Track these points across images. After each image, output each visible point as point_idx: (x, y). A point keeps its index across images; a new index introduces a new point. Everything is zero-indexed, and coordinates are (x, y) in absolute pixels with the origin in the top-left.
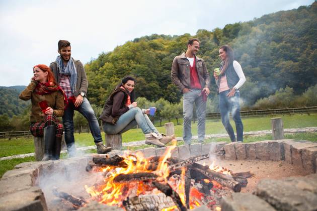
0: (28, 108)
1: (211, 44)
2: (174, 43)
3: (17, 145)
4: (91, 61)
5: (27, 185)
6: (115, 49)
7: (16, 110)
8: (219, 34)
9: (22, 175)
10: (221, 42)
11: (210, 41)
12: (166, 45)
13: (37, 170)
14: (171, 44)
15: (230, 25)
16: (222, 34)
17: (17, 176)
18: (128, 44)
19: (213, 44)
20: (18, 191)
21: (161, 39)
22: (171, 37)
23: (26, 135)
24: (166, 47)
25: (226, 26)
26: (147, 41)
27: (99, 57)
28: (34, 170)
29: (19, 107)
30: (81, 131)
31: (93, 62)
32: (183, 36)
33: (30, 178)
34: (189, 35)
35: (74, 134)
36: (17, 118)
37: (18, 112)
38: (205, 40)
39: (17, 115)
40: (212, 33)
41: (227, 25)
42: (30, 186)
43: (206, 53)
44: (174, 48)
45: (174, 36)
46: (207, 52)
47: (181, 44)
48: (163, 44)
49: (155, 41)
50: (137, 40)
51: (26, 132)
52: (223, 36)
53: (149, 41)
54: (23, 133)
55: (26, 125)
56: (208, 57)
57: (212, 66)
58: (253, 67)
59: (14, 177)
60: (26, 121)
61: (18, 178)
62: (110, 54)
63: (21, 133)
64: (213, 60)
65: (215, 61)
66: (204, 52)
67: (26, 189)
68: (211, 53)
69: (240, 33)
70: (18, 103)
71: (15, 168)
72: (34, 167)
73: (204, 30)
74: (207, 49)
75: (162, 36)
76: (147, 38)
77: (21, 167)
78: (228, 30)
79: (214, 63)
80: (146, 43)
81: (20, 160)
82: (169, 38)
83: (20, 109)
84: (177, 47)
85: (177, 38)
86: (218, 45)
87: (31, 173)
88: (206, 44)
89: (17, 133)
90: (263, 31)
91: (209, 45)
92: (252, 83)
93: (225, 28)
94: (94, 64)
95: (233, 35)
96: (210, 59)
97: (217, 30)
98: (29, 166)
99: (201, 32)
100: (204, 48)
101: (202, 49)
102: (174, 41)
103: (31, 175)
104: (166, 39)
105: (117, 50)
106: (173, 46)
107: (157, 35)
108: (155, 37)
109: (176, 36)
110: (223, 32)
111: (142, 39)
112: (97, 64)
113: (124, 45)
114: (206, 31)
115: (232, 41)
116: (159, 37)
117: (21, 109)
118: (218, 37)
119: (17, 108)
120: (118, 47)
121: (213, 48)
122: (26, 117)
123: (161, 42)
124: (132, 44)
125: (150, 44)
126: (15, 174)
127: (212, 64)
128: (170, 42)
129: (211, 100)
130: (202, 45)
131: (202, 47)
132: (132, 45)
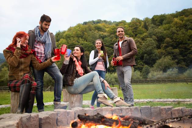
1: (142, 29)
2: (114, 27)
6: (68, 29)
8: (148, 22)
10: (149, 28)
11: (141, 27)
12: (107, 28)
14: (111, 27)
15: (157, 15)
16: (150, 22)
18: (79, 25)
19: (144, 29)
21: (104, 24)
24: (107, 29)
25: (154, 16)
26: (93, 25)
32: (120, 22)
34: (125, 21)
38: (138, 26)
40: (143, 21)
41: (155, 15)
43: (137, 36)
45: (114, 22)
46: (138, 35)
48: (105, 27)
49: (99, 25)
50: (85, 23)
52: (151, 24)
53: (94, 25)
56: (139, 39)
57: (142, 46)
58: (173, 49)
62: (64, 32)
64: (142, 42)
65: (144, 42)
68: (141, 36)
69: (164, 22)
73: (137, 18)
74: (139, 33)
75: (105, 21)
76: (93, 22)
78: (155, 19)
79: (143, 44)
80: (93, 26)
82: (110, 23)
85: (116, 23)
86: (147, 30)
88: (138, 29)
90: (182, 21)
91: (141, 30)
92: (173, 61)
93: (153, 18)
95: (159, 24)
96: (141, 41)
97: (147, 19)
99: (135, 20)
100: (136, 32)
102: (114, 25)
104: (108, 24)
105: (70, 29)
106: (113, 29)
107: (101, 20)
108: (99, 22)
109: (115, 22)
110: (152, 21)
111: (89, 22)
113: (76, 26)
114: (138, 20)
115: (158, 28)
116: (103, 22)
118: (147, 24)
120: (71, 27)
121: (143, 32)
123: (104, 26)
124: (82, 26)
125: (95, 27)
127: (142, 45)
128: (110, 26)
129: (140, 72)
130: (135, 30)
131: (135, 31)
132: (81, 27)
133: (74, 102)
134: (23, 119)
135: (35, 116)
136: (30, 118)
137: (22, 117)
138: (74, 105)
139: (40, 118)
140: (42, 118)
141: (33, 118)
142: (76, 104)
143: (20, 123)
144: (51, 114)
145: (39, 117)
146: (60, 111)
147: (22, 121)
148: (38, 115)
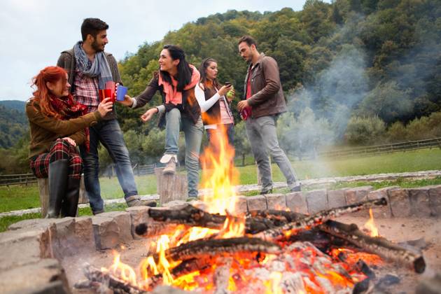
0: (24, 137)
1: (329, 25)
2: (265, 24)
3: (9, 196)
4: (127, 58)
5: (34, 256)
6: (165, 37)
7: (5, 141)
8: (342, 7)
9: (23, 239)
10: (346, 21)
11: (326, 20)
12: (251, 28)
13: (47, 231)
14: (260, 26)
16: (348, 7)
17: (15, 242)
18: (188, 27)
19: (333, 25)
20: (17, 266)
21: (243, 19)
22: (261, 15)
23: (23, 180)
24: (251, 31)
26: (219, 23)
27: (140, 51)
28: (44, 231)
29: (10, 136)
31: (129, 59)
32: (280, 13)
33: (37, 244)
34: (291, 9)
36: (8, 153)
37: (9, 144)
38: (320, 19)
39: (6, 148)
40: (330, 6)
42: (39, 259)
43: (319, 41)
44: (265, 33)
45: (265, 13)
46: (321, 38)
47: (277, 26)
48: (247, 27)
49: (234, 22)
50: (202, 21)
51: (22, 176)
52: (350, 11)
53: (222, 23)
54: (18, 177)
55: (22, 165)
56: (324, 48)
58: (401, 64)
59: (9, 243)
60: (22, 158)
61: (17, 245)
62: (157, 45)
63: (15, 177)
64: (332, 53)
66: (316, 39)
67: (32, 263)
68: (329, 41)
69: (379, 4)
70: (8, 130)
71: (9, 229)
72: (43, 227)
74: (322, 35)
75: (245, 13)
76: (219, 16)
77: (19, 228)
79: (334, 58)
80: (219, 26)
81: (14, 219)
82: (256, 16)
83: (11, 139)
84: (270, 31)
85: (270, 16)
87: (39, 237)
88: (321, 25)
89: (8, 177)
91: (326, 28)
92: (401, 93)
94: (132, 63)
95: (367, 9)
96: (328, 51)
98: (34, 226)
99: (312, 5)
100: (316, 32)
101: (313, 33)
102: (266, 20)
103: (38, 240)
104: (251, 19)
105: (168, 38)
106: (264, 30)
107: (236, 12)
108: (232, 15)
109: (269, 13)
111: (211, 18)
112: (136, 62)
113: (182, 31)
115: (365, 19)
116: (241, 15)
117: (13, 139)
118: (341, 12)
119: (6, 137)
120: (170, 32)
121: (333, 32)
122: (21, 151)
123: (244, 24)
124: (194, 27)
125: (224, 28)
126: (9, 239)
127: (330, 60)
128: (258, 23)
130: (313, 28)
131: (313, 31)
132: (193, 30)
133: (169, 190)
134: (58, 228)
135: (84, 222)
136: (74, 226)
137: (54, 224)
138: (169, 197)
139: (96, 225)
140: (100, 225)
141: (80, 225)
142: (174, 195)
143: (50, 235)
144: (118, 217)
145: (94, 223)
146: (137, 211)
147: (56, 231)
148: (90, 219)
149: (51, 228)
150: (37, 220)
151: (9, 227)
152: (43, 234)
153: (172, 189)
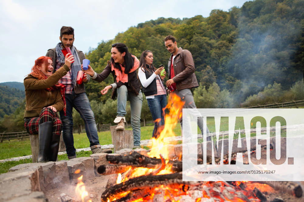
0: (20, 107)
1: (228, 26)
2: (184, 26)
3: (10, 147)
4: (90, 51)
5: (26, 190)
6: (116, 37)
7: (8, 110)
8: (236, 14)
9: (19, 178)
10: (240, 23)
11: (226, 23)
12: (175, 29)
13: (36, 172)
14: (181, 28)
15: (250, 2)
16: (240, 13)
17: (13, 180)
18: (131, 30)
19: (230, 25)
20: (15, 197)
21: (169, 23)
22: (181, 20)
23: (20, 136)
24: (174, 32)
25: (245, 4)
26: (152, 26)
27: (99, 47)
28: (34, 172)
29: (10, 106)
30: (81, 131)
31: (91, 52)
32: (194, 19)
33: (29, 181)
34: (201, 16)
35: (74, 134)
36: (9, 118)
37: (10, 111)
38: (221, 22)
39: (8, 115)
40: (228, 13)
41: (247, 2)
42: (30, 192)
43: (221, 37)
44: (184, 32)
45: (184, 19)
46: (223, 35)
47: (192, 28)
48: (172, 28)
49: (162, 25)
50: (141, 25)
51: (19, 134)
52: (242, 16)
53: (154, 26)
54: (17, 134)
55: (19, 126)
56: (225, 42)
58: (278, 52)
59: (9, 180)
60: (19, 121)
61: (15, 182)
62: (110, 42)
63: (14, 134)
64: (230, 45)
65: (232, 46)
66: (219, 36)
67: (26, 195)
68: (228, 37)
69: (262, 11)
70: (9, 102)
71: (10, 171)
72: (33, 169)
73: (219, 10)
74: (223, 33)
75: (170, 20)
76: (153, 22)
77: (17, 170)
78: (248, 8)
79: (232, 48)
80: (152, 29)
81: (14, 163)
82: (178, 21)
83: (12, 108)
84: (187, 31)
85: (187, 21)
86: (236, 27)
87: (30, 176)
88: (222, 26)
89: (9, 134)
90: (291, 7)
91: (226, 28)
93: (244, 7)
94: (94, 54)
95: (254, 14)
96: (227, 43)
97: (235, 9)
98: (27, 168)
99: (216, 13)
100: (219, 31)
101: (217, 31)
102: (184, 24)
103: (30, 178)
104: (174, 23)
105: (118, 37)
106: (183, 30)
107: (164, 19)
108: (161, 21)
109: (186, 19)
110: (242, 11)
111: (147, 23)
113: (127, 32)
115: (252, 21)
116: (167, 21)
117: (13, 108)
118: (235, 17)
119: (8, 107)
120: (119, 33)
121: (231, 31)
122: (19, 116)
123: (169, 27)
124: (136, 30)
125: (156, 30)
126: (10, 178)
127: (229, 50)
128: (179, 26)
130: (217, 28)
131: (217, 30)
132: (135, 31)
133: (120, 142)
134: (44, 169)
135: (62, 165)
136: (55, 168)
137: (41, 167)
138: (121, 146)
139: (70, 167)
140: (73, 166)
141: (59, 167)
142: (124, 145)
143: (38, 175)
144: (85, 161)
145: (69, 165)
146: (98, 156)
147: (42, 172)
148: (66, 163)
149: (39, 169)
150: (29, 164)
151: (10, 170)
152: (33, 174)
153: (122, 141)
